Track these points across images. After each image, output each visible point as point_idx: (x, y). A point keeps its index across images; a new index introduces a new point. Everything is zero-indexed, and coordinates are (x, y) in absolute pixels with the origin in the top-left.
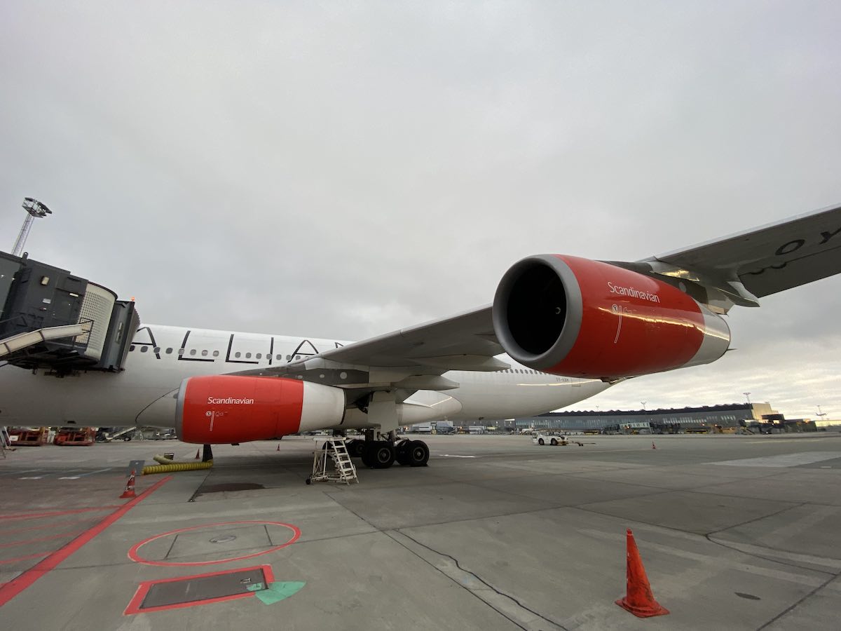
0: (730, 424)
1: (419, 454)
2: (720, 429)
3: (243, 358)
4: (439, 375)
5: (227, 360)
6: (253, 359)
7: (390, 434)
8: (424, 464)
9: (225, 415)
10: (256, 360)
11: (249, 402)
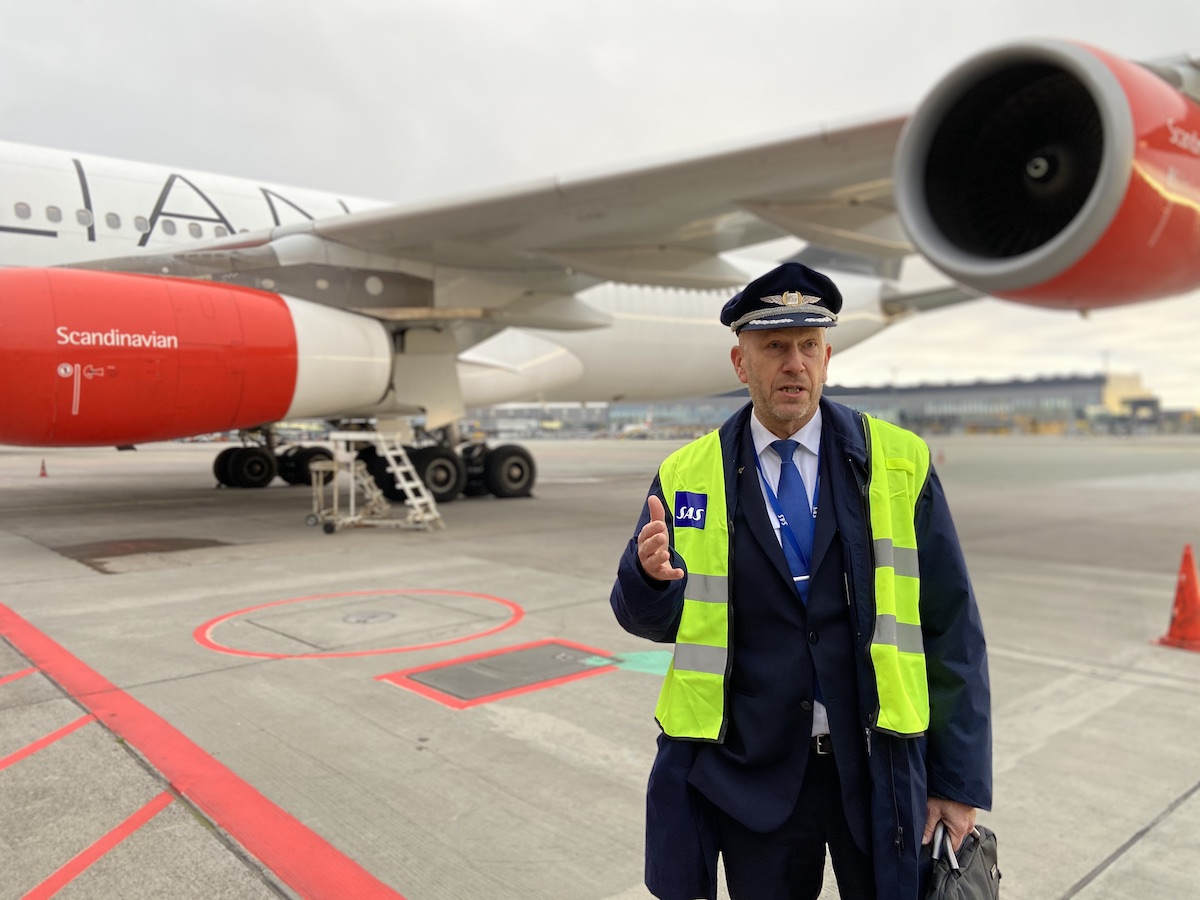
0: (1057, 416)
1: (516, 472)
2: (1034, 425)
4: (570, 293)
6: (38, 221)
8: (525, 493)
9: (110, 374)
10: (49, 226)
11: (166, 342)
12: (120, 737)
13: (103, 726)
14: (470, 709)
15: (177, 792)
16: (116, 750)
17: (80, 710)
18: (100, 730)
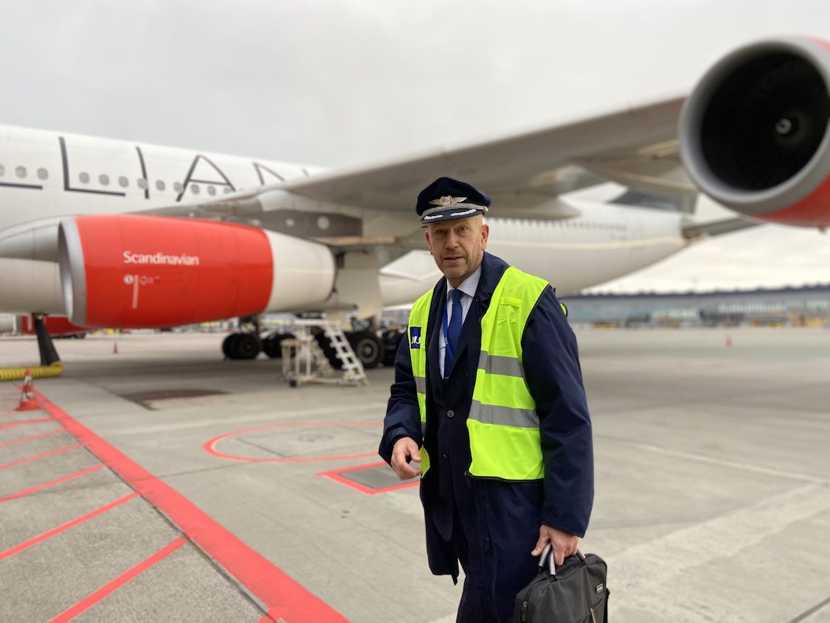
0: (819, 313)
2: (802, 320)
3: (95, 184)
5: (67, 188)
6: (114, 186)
7: (371, 320)
9: (156, 282)
10: (121, 190)
11: (191, 261)
12: (155, 505)
13: (145, 499)
14: (378, 495)
15: (188, 538)
16: (151, 513)
17: (130, 489)
18: (142, 501)
